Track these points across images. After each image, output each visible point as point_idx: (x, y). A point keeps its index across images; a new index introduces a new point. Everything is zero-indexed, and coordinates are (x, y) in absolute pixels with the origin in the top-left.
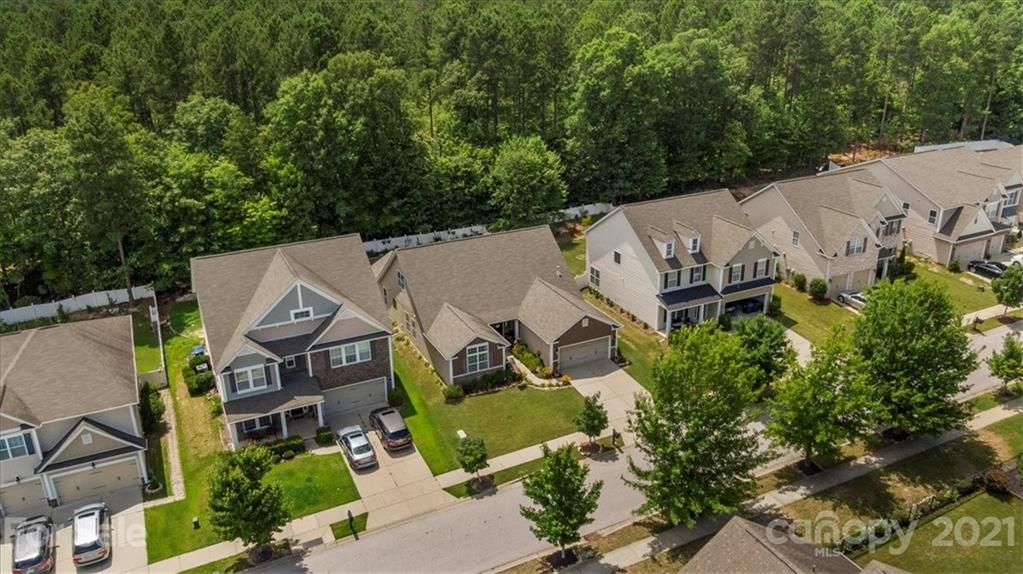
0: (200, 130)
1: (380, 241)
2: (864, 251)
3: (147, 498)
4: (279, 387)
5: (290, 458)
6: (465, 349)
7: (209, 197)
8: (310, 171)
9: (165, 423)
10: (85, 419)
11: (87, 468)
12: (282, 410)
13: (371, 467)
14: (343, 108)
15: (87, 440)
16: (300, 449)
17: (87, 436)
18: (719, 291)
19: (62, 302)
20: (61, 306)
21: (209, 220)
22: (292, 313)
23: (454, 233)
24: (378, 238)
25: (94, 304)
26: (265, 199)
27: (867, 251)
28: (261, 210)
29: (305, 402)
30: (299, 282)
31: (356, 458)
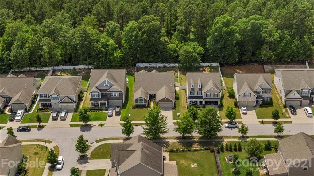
0: (110, 30)
1: (149, 64)
2: (250, 96)
3: (74, 112)
4: (100, 98)
5: (99, 111)
6: (138, 98)
7: (107, 49)
8: (130, 46)
9: (83, 99)
10: (67, 96)
11: (66, 104)
12: (99, 102)
13: (111, 116)
14: (142, 31)
15: (66, 100)
16: (102, 110)
17: (67, 99)
18: (204, 98)
19: (74, 66)
21: (107, 53)
22: (105, 84)
23: (169, 65)
24: (149, 63)
25: (81, 68)
26: (120, 51)
27: (251, 96)
28: (118, 53)
29: (103, 101)
30: (106, 79)
31: (109, 114)
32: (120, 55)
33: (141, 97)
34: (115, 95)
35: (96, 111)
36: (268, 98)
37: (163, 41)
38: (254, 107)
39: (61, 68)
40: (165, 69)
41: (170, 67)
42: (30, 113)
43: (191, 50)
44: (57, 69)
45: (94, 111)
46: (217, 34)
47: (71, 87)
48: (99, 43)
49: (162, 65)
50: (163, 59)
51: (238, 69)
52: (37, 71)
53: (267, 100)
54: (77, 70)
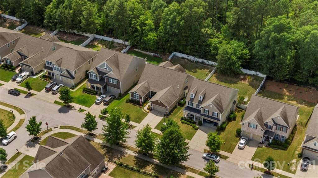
1: (187, 55)
2: (256, 129)
3: (71, 88)
4: (98, 81)
5: (92, 95)
6: (133, 92)
7: (143, 28)
8: (165, 30)
10: (66, 70)
12: (95, 85)
13: (97, 104)
14: (181, 16)
16: (95, 94)
17: (66, 73)
18: (201, 114)
20: (113, 40)
22: (104, 67)
23: (209, 62)
25: (119, 43)
26: (155, 33)
28: (152, 36)
29: (99, 86)
30: (105, 62)
31: (96, 101)
32: (154, 39)
33: (135, 92)
34: (113, 82)
35: (90, 94)
36: (283, 137)
37: (205, 33)
38: (260, 143)
39: (101, 37)
40: (202, 66)
41: (209, 65)
42: (35, 77)
43: (230, 51)
44: (98, 38)
45: (88, 93)
46: (264, 38)
47: (75, 61)
48: (138, 20)
49: (200, 60)
50: (201, 53)
51: (286, 88)
52: (80, 35)
53: (283, 140)
54: (115, 44)
